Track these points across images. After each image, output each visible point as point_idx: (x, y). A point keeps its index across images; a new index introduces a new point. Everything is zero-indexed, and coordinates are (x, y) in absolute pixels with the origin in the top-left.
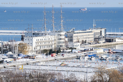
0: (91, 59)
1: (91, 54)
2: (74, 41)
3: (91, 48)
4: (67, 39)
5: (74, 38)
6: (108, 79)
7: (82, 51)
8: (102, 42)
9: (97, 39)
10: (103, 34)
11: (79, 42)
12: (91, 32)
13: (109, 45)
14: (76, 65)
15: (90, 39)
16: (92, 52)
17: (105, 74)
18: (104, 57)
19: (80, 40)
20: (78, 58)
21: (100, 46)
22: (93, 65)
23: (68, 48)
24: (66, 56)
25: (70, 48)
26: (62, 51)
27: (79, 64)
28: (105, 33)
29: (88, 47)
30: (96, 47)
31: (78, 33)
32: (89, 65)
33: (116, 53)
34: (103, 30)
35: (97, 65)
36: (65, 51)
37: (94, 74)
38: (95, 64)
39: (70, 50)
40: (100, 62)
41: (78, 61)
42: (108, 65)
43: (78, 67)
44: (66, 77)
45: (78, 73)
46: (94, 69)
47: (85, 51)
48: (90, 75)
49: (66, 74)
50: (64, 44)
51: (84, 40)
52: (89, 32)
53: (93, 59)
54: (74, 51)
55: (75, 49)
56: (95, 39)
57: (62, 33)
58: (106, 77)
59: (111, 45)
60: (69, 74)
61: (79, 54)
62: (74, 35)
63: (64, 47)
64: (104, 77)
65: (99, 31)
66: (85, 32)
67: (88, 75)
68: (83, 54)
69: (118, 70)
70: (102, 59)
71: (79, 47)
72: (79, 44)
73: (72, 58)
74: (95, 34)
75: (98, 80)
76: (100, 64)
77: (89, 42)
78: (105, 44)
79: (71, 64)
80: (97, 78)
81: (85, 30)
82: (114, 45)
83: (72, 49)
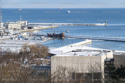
0: (19, 39)
1: (19, 36)
2: (9, 28)
3: (20, 33)
4: (4, 27)
5: (9, 27)
6: (30, 50)
7: (14, 34)
8: (26, 29)
9: (23, 27)
10: (26, 24)
11: (12, 29)
12: (19, 23)
13: (30, 31)
14: (10, 42)
15: (19, 27)
16: (20, 35)
17: (28, 48)
18: (27, 37)
19: (12, 28)
20: (12, 39)
21: (25, 31)
22: (21, 43)
23: (5, 32)
24: (4, 37)
25: (6, 33)
26: (1, 34)
27: (12, 42)
28: (28, 23)
29: (17, 32)
30: (22, 32)
31: (11, 24)
32: (18, 43)
33: (34, 35)
34: (26, 22)
35: (23, 42)
36: (4, 34)
37: (21, 48)
38: (22, 42)
39: (7, 34)
40: (25, 41)
41: (12, 40)
42: (30, 42)
43: (12, 44)
44: (4, 50)
45: (12, 48)
46: (21, 45)
47: (15, 34)
48: (19, 49)
49: (4, 48)
50: (3, 30)
51: (15, 28)
52: (18, 23)
53: (21, 39)
54: (9, 34)
55: (10, 33)
56: (22, 27)
57: (1, 24)
58: (28, 49)
59: (31, 30)
60: (6, 48)
61: (12, 36)
62: (9, 25)
63: (3, 32)
64: (27, 49)
65: (24, 22)
66: (16, 23)
67: (18, 49)
68: (14, 36)
69: (35, 45)
70: (26, 39)
71: (12, 32)
72: (12, 30)
73: (8, 39)
74: (22, 24)
75: (24, 51)
76: (25, 42)
77: (18, 29)
78: (28, 30)
79: (7, 42)
80: (23, 50)
81: (16, 22)
82: (32, 30)
83: (8, 33)
